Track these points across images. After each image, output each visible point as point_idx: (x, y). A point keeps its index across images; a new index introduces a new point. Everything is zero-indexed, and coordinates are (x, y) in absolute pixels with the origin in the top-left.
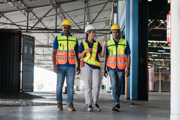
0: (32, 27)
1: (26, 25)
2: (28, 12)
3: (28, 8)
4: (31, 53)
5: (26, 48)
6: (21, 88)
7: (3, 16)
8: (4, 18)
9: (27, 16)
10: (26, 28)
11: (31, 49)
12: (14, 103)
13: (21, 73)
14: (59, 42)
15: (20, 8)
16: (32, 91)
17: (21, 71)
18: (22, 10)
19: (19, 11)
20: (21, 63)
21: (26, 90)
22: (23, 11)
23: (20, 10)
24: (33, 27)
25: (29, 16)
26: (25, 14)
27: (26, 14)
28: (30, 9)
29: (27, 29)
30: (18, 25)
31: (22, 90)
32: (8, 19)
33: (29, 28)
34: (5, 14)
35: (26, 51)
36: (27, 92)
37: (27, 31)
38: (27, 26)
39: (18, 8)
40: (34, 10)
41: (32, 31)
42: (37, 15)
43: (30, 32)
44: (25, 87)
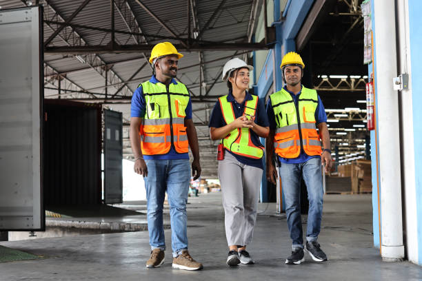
0: (113, 96)
1: (104, 93)
2: (107, 71)
3: (107, 63)
4: (117, 138)
5: (109, 131)
6: (103, 198)
7: (65, 77)
8: (67, 81)
9: (105, 76)
10: (104, 97)
11: (117, 132)
12: (98, 224)
13: (103, 173)
14: (147, 98)
15: (94, 64)
16: (121, 202)
17: (103, 169)
18: (97, 66)
19: (92, 69)
20: (103, 155)
21: (111, 200)
22: (98, 68)
23: (93, 67)
24: (115, 95)
25: (108, 77)
26: (102, 74)
27: (104, 73)
28: (110, 65)
29: (106, 98)
30: (92, 94)
31: (104, 201)
32: (72, 82)
33: (109, 97)
34: (69, 75)
35: (109, 137)
36: (112, 204)
37: (106, 101)
38: (106, 95)
39: (91, 65)
40: (116, 65)
41: (113, 101)
42: (120, 74)
43: (111, 103)
44: (109, 195)
